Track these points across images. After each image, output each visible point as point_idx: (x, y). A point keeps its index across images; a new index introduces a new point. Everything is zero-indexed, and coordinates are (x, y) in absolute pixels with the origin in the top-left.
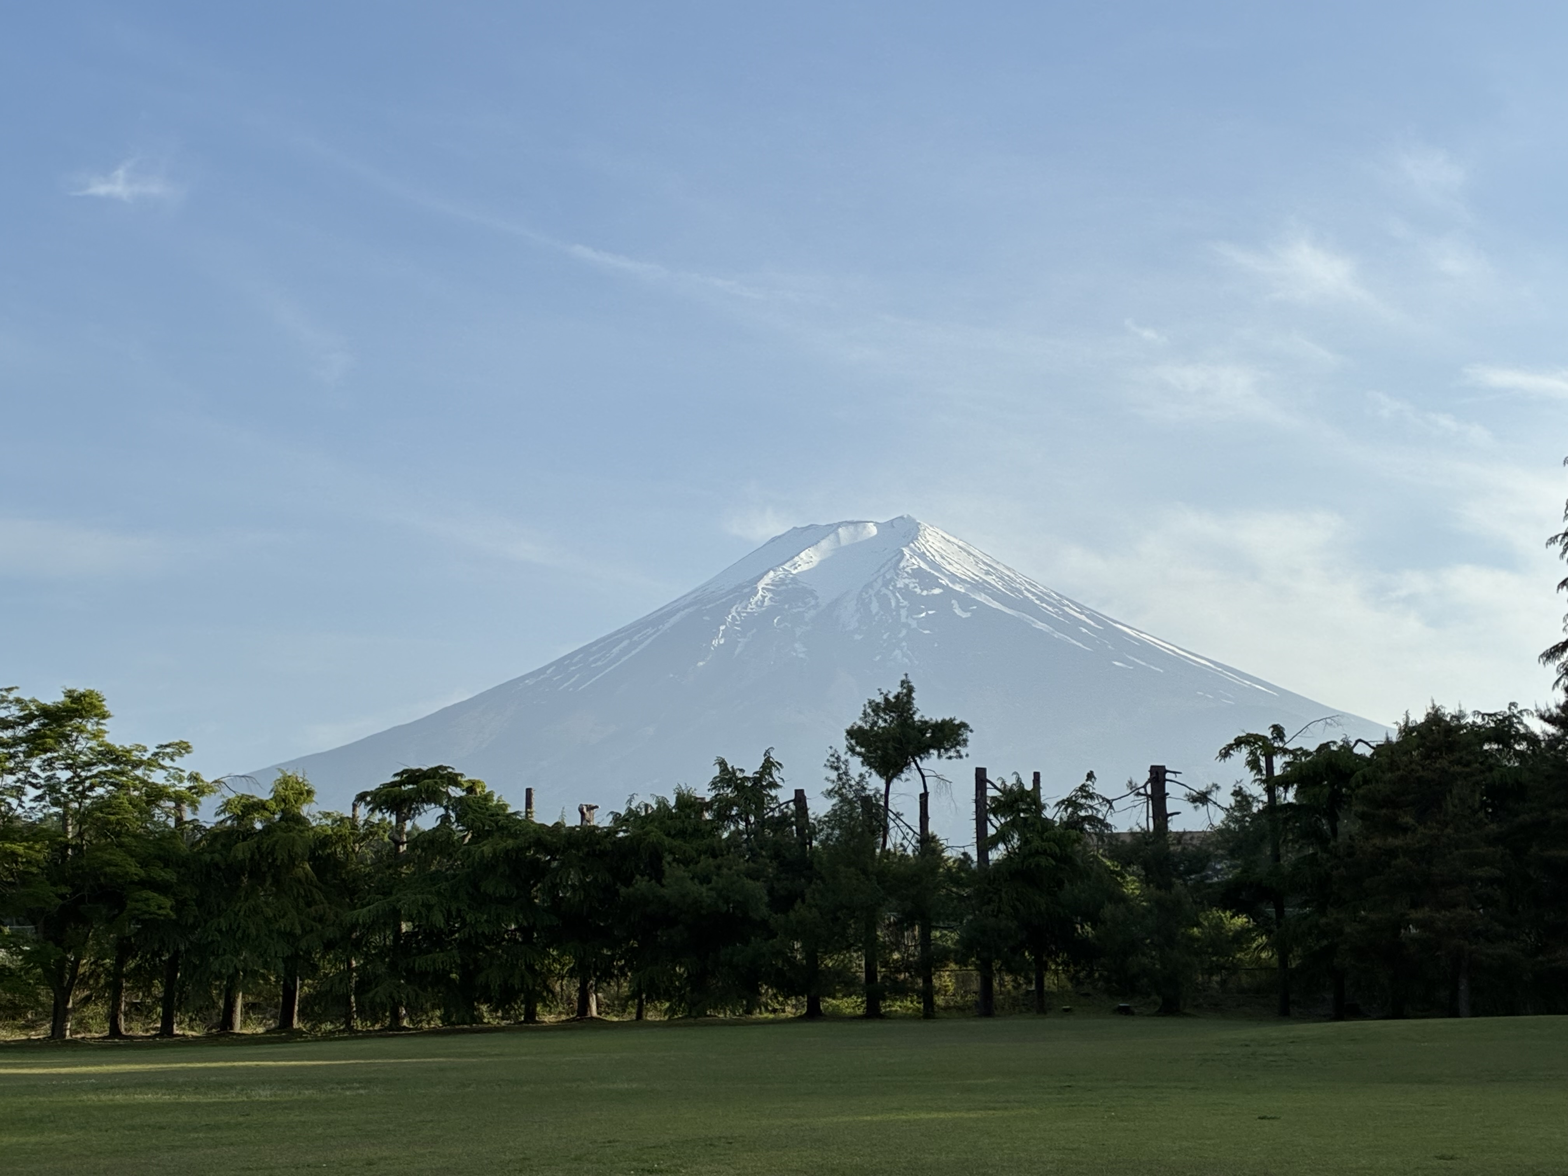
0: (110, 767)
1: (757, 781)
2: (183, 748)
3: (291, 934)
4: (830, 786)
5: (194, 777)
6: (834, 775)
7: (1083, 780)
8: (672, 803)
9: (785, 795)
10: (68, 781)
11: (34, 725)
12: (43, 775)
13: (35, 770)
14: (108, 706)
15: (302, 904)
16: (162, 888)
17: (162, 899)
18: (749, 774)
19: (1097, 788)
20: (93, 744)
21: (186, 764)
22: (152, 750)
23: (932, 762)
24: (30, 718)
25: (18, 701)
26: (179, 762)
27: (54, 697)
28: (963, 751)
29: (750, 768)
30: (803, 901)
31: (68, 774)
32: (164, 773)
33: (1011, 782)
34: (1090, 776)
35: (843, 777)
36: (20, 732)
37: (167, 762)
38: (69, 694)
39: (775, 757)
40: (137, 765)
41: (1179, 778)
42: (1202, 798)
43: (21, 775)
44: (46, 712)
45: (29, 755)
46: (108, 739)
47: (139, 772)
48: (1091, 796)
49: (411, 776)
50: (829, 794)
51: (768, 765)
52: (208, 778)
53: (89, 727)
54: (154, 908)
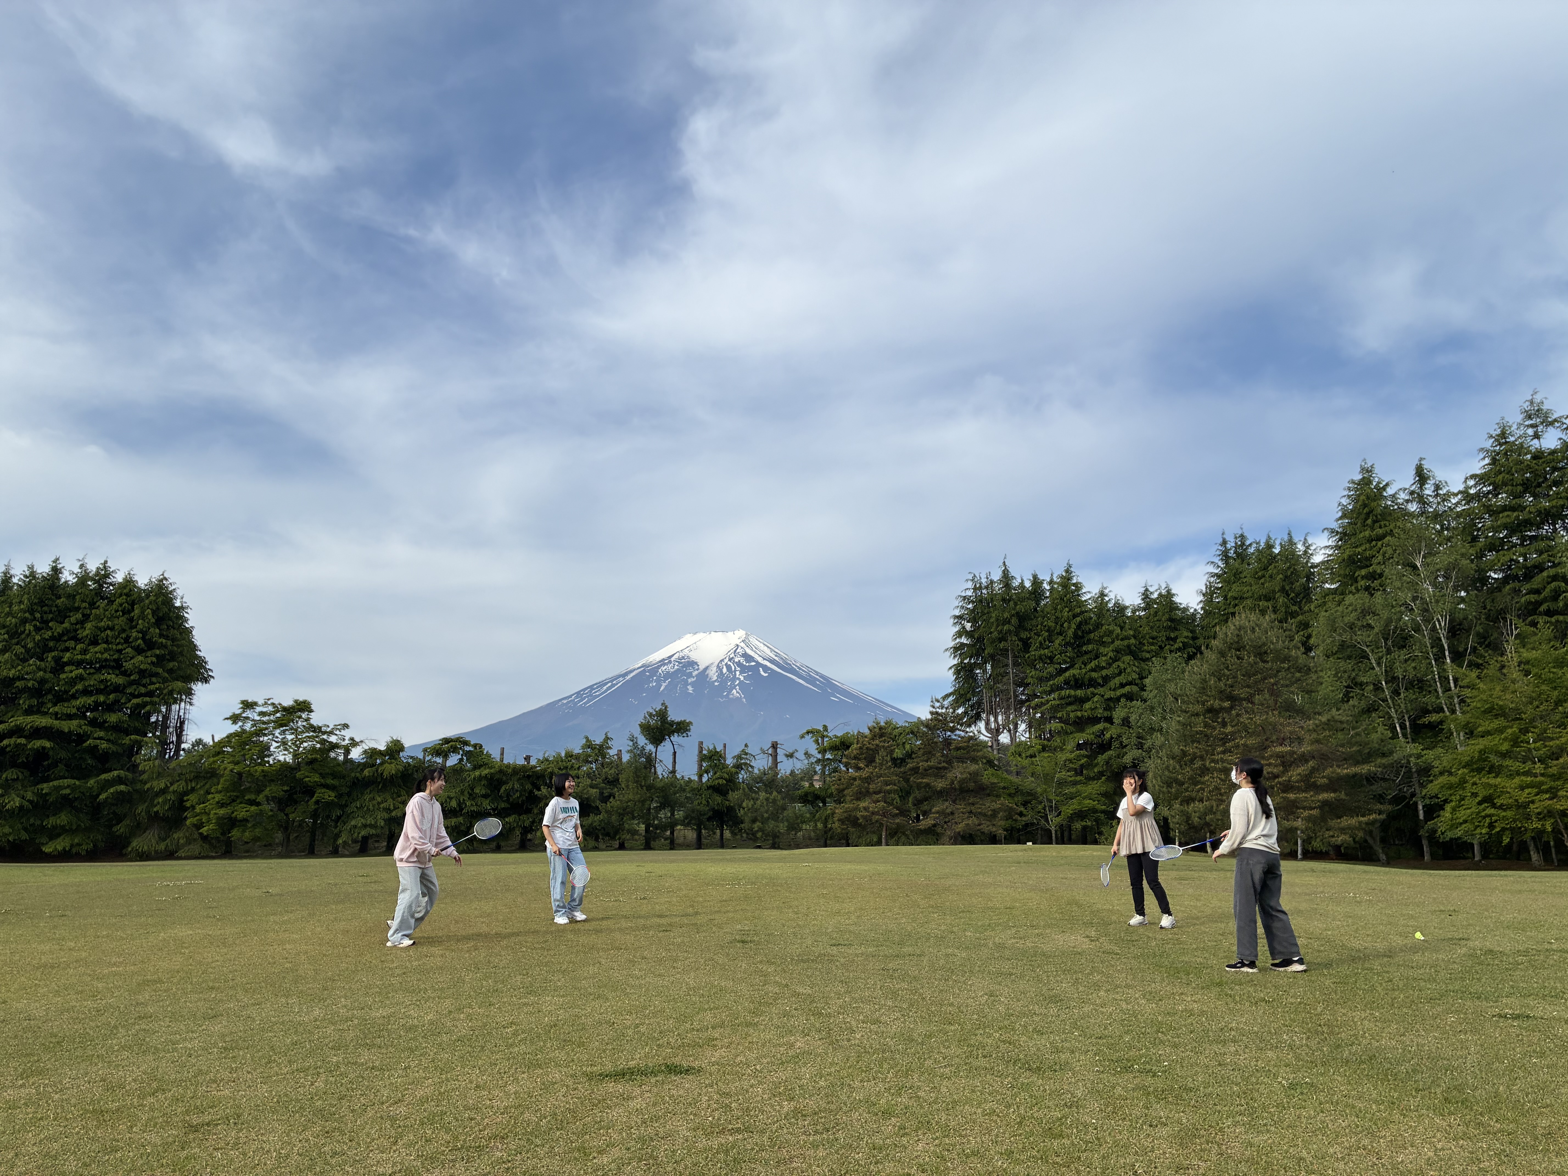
0: (312, 734)
1: (601, 746)
2: (346, 726)
3: (389, 809)
4: (629, 748)
5: (352, 739)
6: (631, 744)
7: (743, 747)
8: (563, 755)
9: (612, 752)
10: (292, 740)
11: (278, 715)
12: (281, 737)
13: (277, 734)
14: (313, 707)
15: (395, 796)
16: (332, 788)
17: (331, 793)
18: (598, 742)
19: (748, 750)
20: (304, 724)
21: (347, 734)
22: (331, 726)
23: (675, 738)
24: (277, 711)
25: (273, 704)
26: (343, 732)
27: (288, 702)
28: (689, 734)
29: (598, 740)
30: (614, 798)
31: (293, 736)
32: (335, 737)
33: (711, 747)
34: (746, 746)
35: (635, 744)
36: (272, 718)
37: (338, 732)
38: (296, 701)
39: (609, 735)
40: (324, 733)
41: (783, 747)
42: (790, 756)
43: (270, 737)
44: (285, 709)
45: (275, 728)
46: (312, 722)
47: (325, 737)
48: (746, 754)
49: (446, 741)
50: (628, 751)
51: (607, 739)
52: (357, 740)
53: (303, 716)
54: (326, 797)
